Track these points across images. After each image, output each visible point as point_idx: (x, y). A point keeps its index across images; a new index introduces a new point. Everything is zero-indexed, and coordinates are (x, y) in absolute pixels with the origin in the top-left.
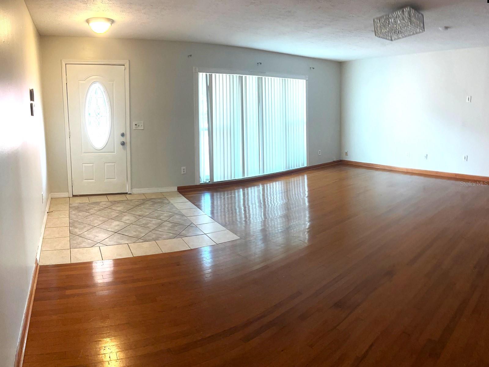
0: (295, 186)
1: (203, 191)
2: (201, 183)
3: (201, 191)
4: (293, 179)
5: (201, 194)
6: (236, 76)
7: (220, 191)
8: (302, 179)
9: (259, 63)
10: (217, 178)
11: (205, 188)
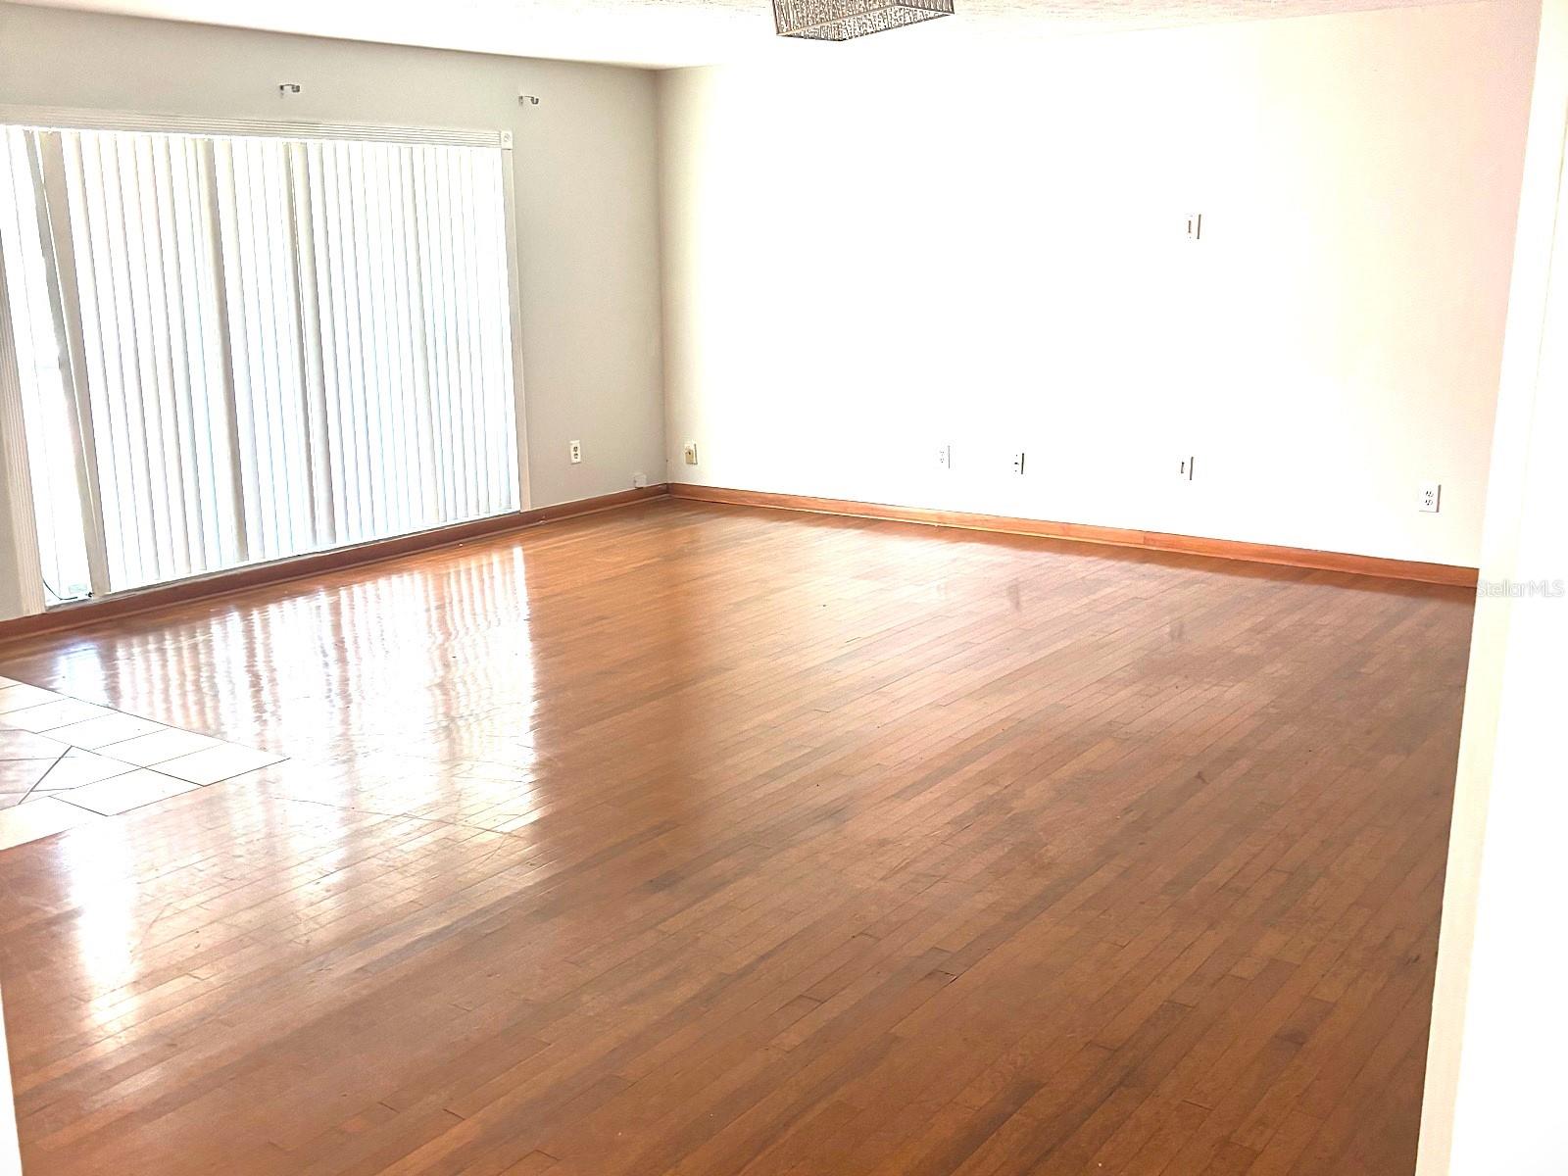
0: (471, 587)
1: (66, 637)
2: (48, 604)
3: (54, 637)
4: (462, 565)
5: (51, 654)
6: (184, 146)
7: (142, 631)
8: (502, 562)
9: (288, 89)
10: (128, 576)
11: (72, 626)
